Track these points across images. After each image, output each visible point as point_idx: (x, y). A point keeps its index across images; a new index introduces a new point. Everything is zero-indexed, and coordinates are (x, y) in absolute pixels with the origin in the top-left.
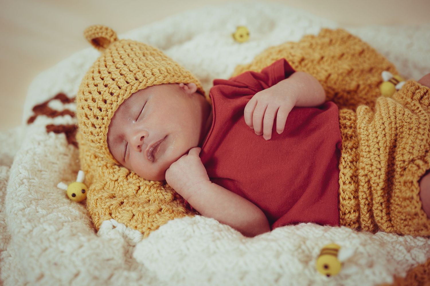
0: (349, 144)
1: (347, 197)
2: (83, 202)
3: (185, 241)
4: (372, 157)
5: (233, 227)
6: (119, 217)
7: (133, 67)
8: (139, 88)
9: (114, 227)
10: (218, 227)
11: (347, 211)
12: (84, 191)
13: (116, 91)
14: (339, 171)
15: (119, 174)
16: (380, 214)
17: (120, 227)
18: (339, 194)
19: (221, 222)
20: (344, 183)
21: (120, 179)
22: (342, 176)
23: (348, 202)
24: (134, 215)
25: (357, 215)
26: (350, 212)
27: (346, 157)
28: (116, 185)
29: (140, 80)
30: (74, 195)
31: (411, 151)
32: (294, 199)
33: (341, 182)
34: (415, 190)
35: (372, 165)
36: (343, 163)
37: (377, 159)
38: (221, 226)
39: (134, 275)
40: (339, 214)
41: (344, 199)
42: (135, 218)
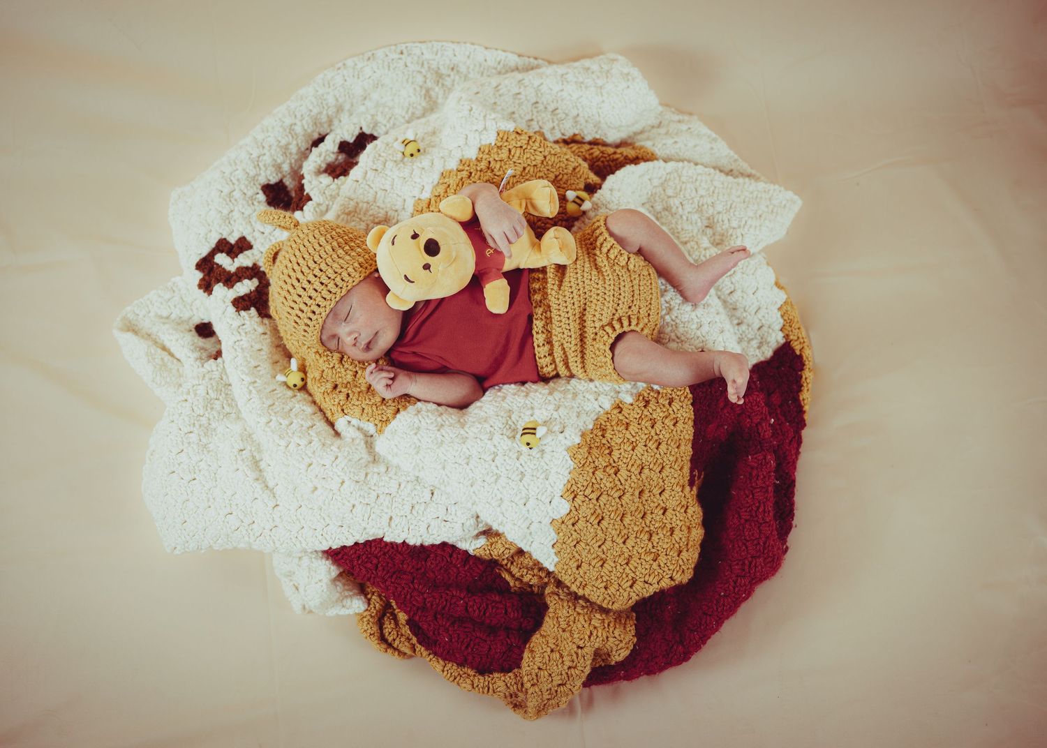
0: (539, 311)
1: (542, 356)
2: (304, 388)
3: (416, 434)
4: (564, 326)
5: (449, 406)
6: (351, 413)
7: (330, 272)
8: (342, 294)
9: (349, 422)
10: (438, 411)
11: (544, 366)
12: (303, 379)
13: (322, 303)
14: (533, 336)
15: (334, 362)
16: (576, 368)
17: (354, 422)
18: (535, 355)
19: (439, 405)
20: (538, 346)
21: (337, 366)
22: (536, 340)
23: (544, 359)
24: (363, 409)
25: (553, 366)
26: (547, 366)
27: (538, 325)
28: (334, 372)
29: (341, 286)
30: (295, 386)
31: (600, 318)
32: (497, 364)
33: (535, 345)
34: (607, 356)
35: (563, 333)
36: (536, 329)
37: (568, 327)
38: (440, 408)
39: (382, 469)
40: (538, 369)
41: (540, 358)
42: (365, 411)
